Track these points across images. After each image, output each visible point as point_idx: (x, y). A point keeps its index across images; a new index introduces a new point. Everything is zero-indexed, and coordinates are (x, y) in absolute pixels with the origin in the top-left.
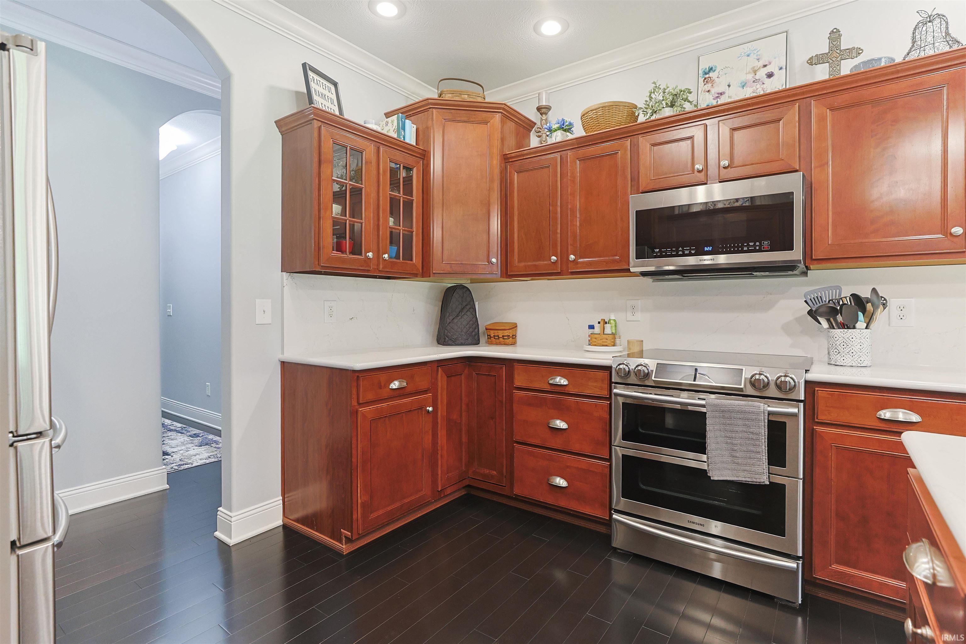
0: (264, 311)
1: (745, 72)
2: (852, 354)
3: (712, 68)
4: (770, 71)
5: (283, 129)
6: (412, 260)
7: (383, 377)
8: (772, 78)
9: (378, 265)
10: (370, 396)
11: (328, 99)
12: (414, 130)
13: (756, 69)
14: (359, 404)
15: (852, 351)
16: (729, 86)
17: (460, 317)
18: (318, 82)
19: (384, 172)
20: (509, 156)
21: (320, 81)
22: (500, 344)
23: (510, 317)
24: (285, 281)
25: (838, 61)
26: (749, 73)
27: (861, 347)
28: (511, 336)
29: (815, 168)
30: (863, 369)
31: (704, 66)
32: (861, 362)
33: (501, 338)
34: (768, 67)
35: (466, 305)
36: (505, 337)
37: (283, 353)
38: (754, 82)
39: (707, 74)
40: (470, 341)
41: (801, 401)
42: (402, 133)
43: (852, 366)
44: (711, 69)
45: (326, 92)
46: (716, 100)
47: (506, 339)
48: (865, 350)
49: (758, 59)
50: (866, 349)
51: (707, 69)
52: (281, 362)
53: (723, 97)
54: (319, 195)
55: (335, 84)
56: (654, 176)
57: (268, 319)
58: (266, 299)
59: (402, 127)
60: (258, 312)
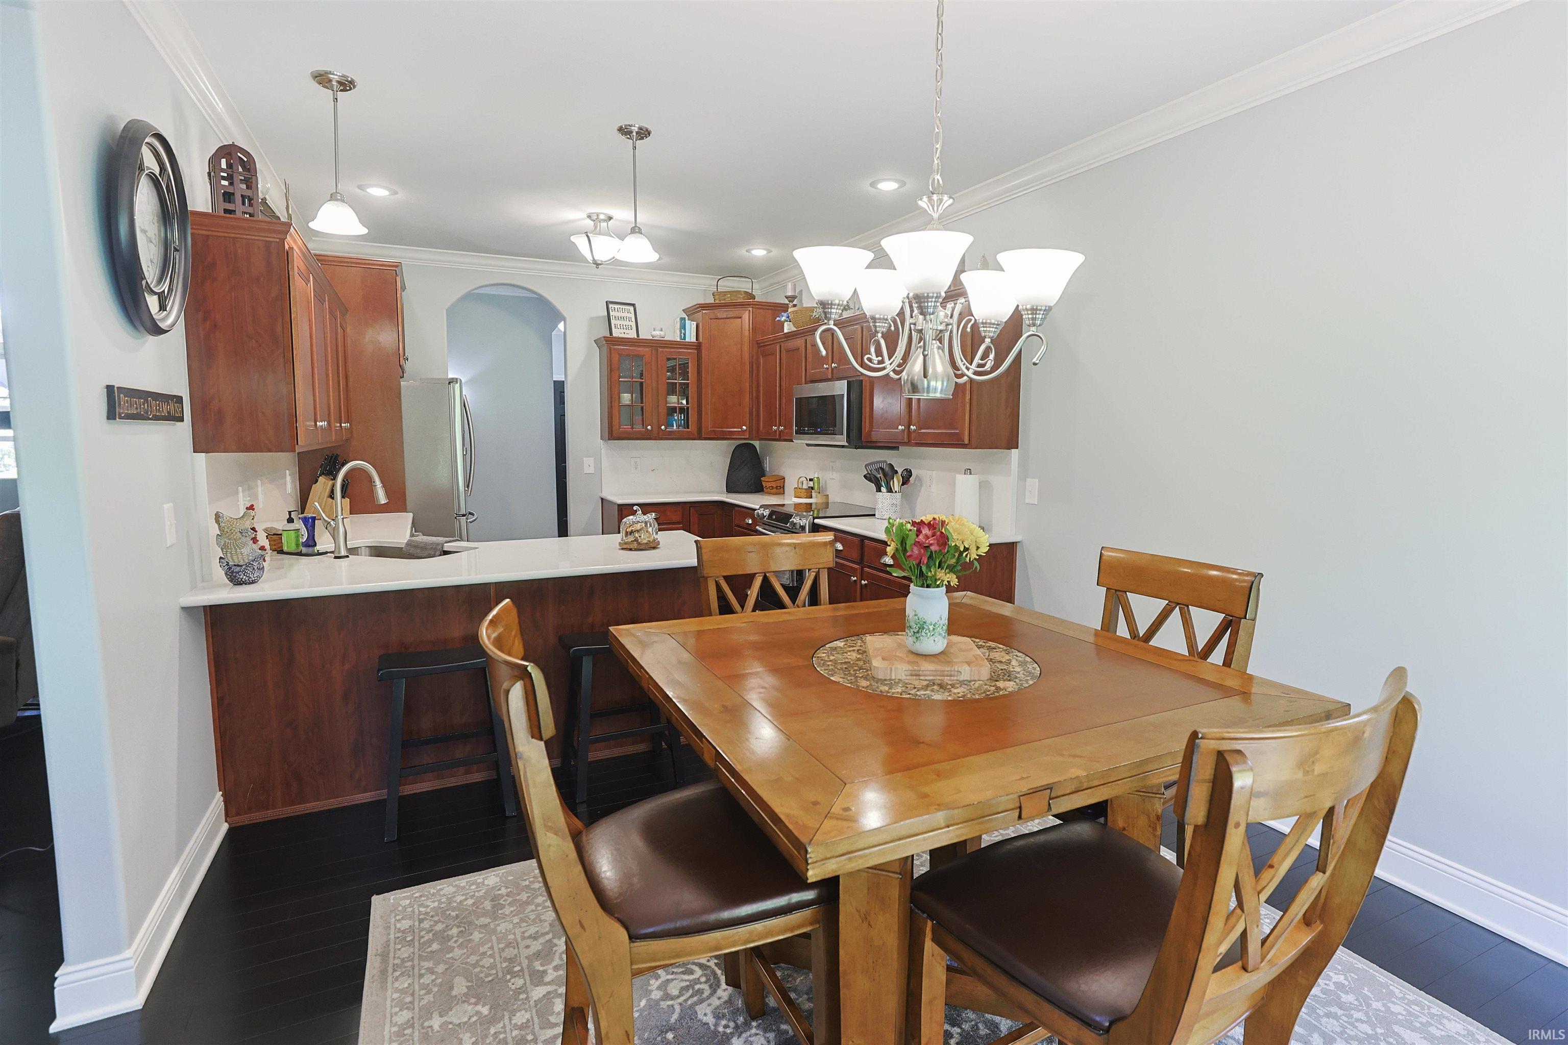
0: (589, 466)
2: (879, 510)
5: (598, 347)
6: (689, 427)
9: (659, 433)
11: (626, 319)
12: (694, 327)
15: (879, 508)
18: (619, 309)
19: (662, 366)
20: (759, 342)
22: (768, 493)
23: (781, 474)
24: (603, 446)
33: (768, 488)
35: (751, 460)
36: (770, 488)
37: (601, 493)
42: (684, 332)
45: (626, 314)
50: (886, 507)
52: (601, 498)
54: (611, 393)
55: (633, 305)
56: (812, 370)
57: (592, 470)
58: (591, 457)
59: (683, 327)
60: (586, 466)
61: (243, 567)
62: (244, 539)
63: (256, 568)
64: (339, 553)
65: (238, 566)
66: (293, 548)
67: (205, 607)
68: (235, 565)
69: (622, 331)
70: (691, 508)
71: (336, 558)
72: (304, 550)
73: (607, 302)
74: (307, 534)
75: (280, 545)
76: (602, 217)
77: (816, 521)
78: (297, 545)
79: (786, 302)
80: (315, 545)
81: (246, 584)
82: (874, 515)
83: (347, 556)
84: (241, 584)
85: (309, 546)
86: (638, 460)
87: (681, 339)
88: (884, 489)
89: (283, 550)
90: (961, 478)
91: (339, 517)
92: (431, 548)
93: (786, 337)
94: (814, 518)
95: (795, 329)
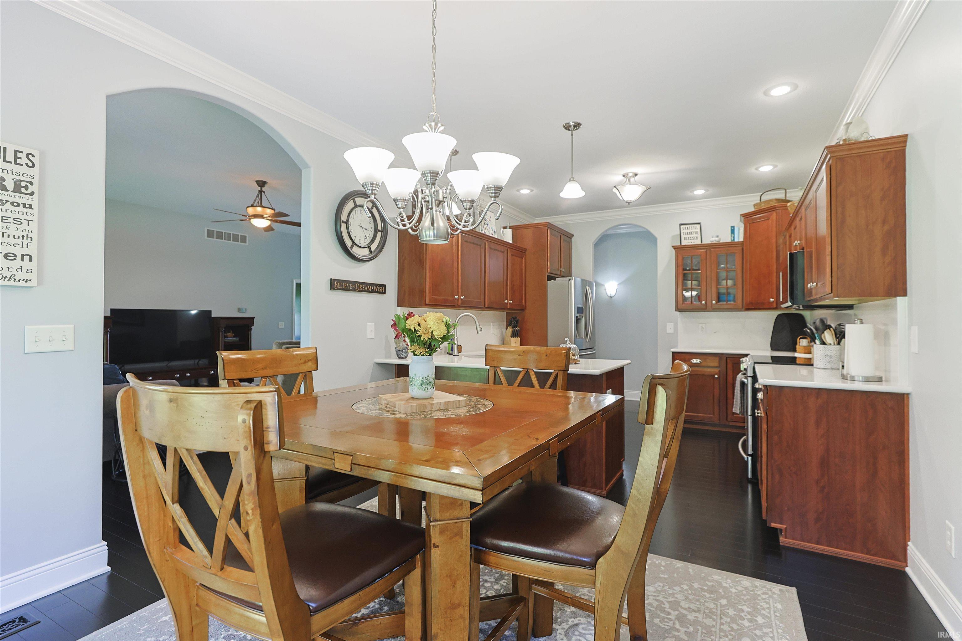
7: (687, 357)
9: (711, 306)
11: (694, 233)
21: (689, 227)
24: (678, 315)
42: (733, 235)
45: (694, 230)
55: (699, 223)
57: (671, 331)
58: (672, 322)
59: (734, 232)
60: (668, 328)
67: (396, 364)
69: (690, 241)
70: (728, 359)
73: (679, 225)
76: (631, 175)
86: (704, 325)
87: (732, 240)
88: (817, 342)
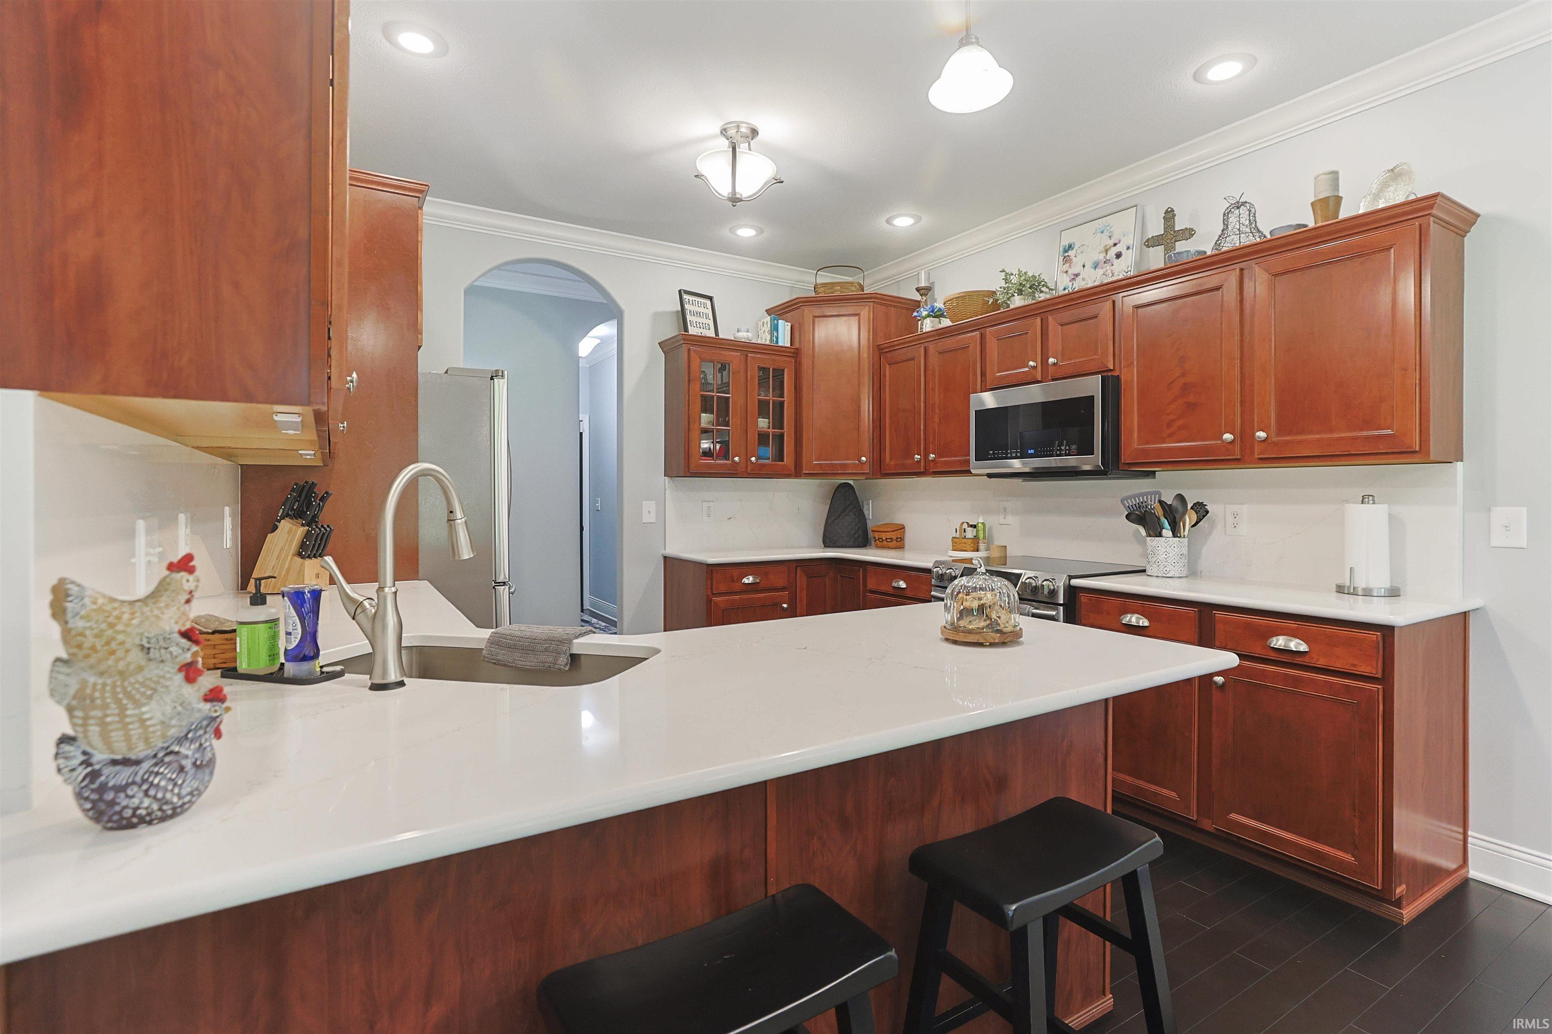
0: (649, 512)
1: (1098, 252)
2: (1158, 564)
3: (1071, 245)
4: (1119, 251)
5: (665, 350)
6: (783, 461)
7: (735, 572)
8: (1120, 259)
9: (747, 467)
10: (723, 588)
11: (703, 315)
12: (789, 328)
13: (1108, 247)
14: (713, 594)
15: (1158, 560)
16: (1084, 266)
17: (841, 517)
18: (694, 302)
19: (752, 378)
20: (882, 346)
21: (695, 301)
22: (883, 547)
23: (899, 519)
24: (667, 485)
25: (1172, 243)
26: (1102, 252)
27: (1166, 557)
28: (895, 538)
29: (1124, 367)
30: (1168, 580)
31: (1065, 243)
32: (1166, 572)
33: (884, 540)
34: (1118, 246)
35: (849, 505)
36: (888, 540)
37: (665, 549)
38: (1105, 262)
39: (1066, 252)
40: (851, 543)
41: (1061, 605)
42: (775, 334)
43: (1158, 576)
44: (1070, 247)
45: (702, 310)
46: (1072, 283)
47: (889, 542)
48: (1171, 560)
49: (1110, 237)
50: (1173, 558)
51: (1067, 246)
52: (664, 557)
53: (1079, 279)
54: (689, 410)
55: (710, 298)
56: (998, 372)
57: (652, 519)
58: (651, 501)
59: (775, 328)
60: (645, 512)
61: (146, 766)
62: (153, 671)
63: (188, 764)
64: (384, 677)
65: (126, 762)
66: (262, 665)
68: (114, 762)
69: (699, 329)
70: (798, 569)
71: (375, 687)
72: (291, 669)
73: (680, 291)
74: (300, 630)
75: (228, 655)
76: (744, 131)
77: (1075, 582)
78: (273, 656)
79: (917, 297)
80: (316, 655)
81: (150, 823)
82: (1144, 571)
83: (401, 684)
84: (132, 826)
85: (305, 658)
86: (711, 504)
87: (771, 342)
88: (1167, 532)
89: (235, 669)
90: (1357, 512)
91: (387, 590)
92: (546, 650)
93: (939, 335)
94: (1071, 577)
95: (952, 324)
